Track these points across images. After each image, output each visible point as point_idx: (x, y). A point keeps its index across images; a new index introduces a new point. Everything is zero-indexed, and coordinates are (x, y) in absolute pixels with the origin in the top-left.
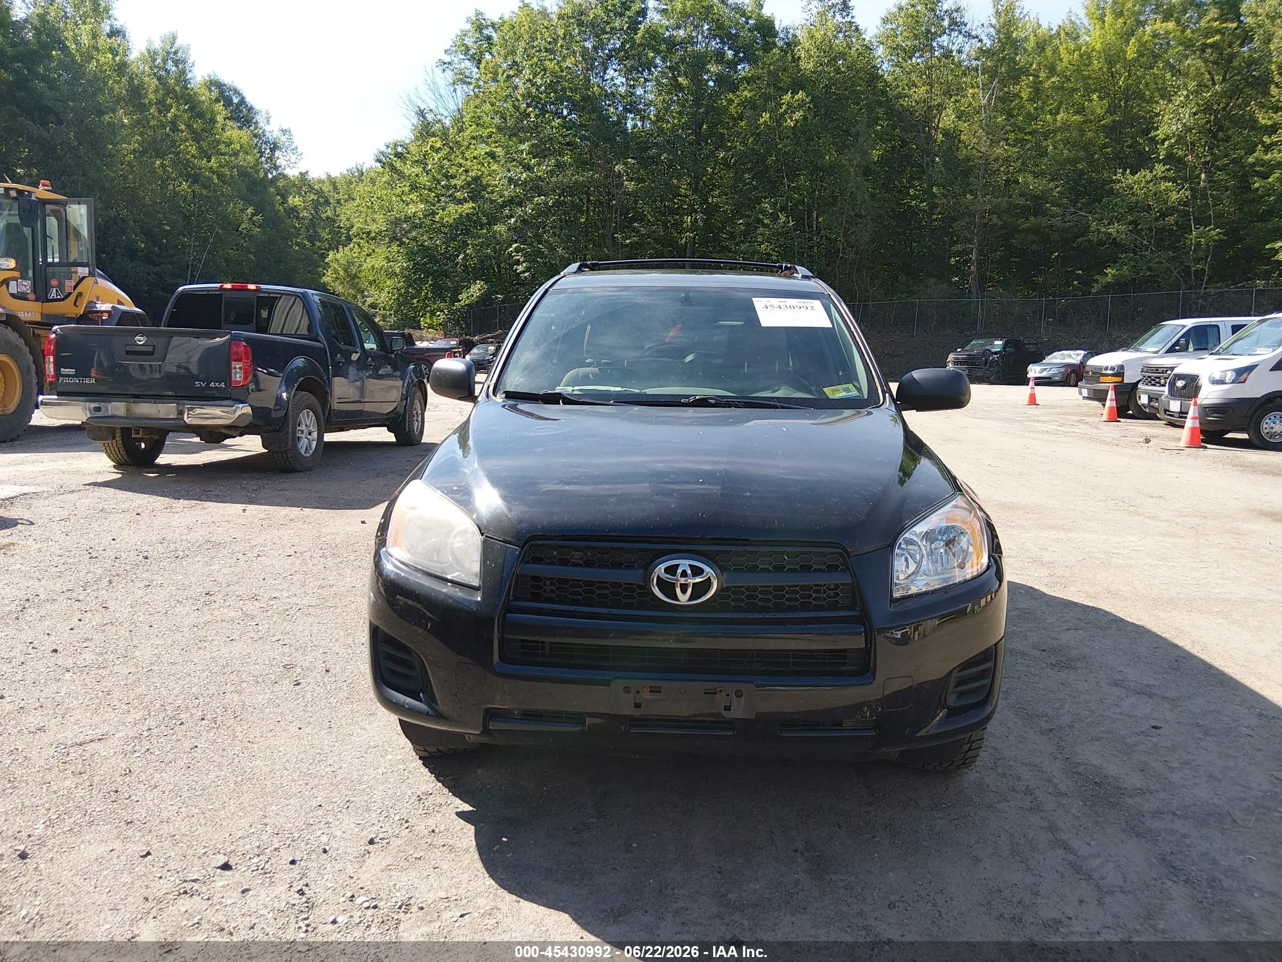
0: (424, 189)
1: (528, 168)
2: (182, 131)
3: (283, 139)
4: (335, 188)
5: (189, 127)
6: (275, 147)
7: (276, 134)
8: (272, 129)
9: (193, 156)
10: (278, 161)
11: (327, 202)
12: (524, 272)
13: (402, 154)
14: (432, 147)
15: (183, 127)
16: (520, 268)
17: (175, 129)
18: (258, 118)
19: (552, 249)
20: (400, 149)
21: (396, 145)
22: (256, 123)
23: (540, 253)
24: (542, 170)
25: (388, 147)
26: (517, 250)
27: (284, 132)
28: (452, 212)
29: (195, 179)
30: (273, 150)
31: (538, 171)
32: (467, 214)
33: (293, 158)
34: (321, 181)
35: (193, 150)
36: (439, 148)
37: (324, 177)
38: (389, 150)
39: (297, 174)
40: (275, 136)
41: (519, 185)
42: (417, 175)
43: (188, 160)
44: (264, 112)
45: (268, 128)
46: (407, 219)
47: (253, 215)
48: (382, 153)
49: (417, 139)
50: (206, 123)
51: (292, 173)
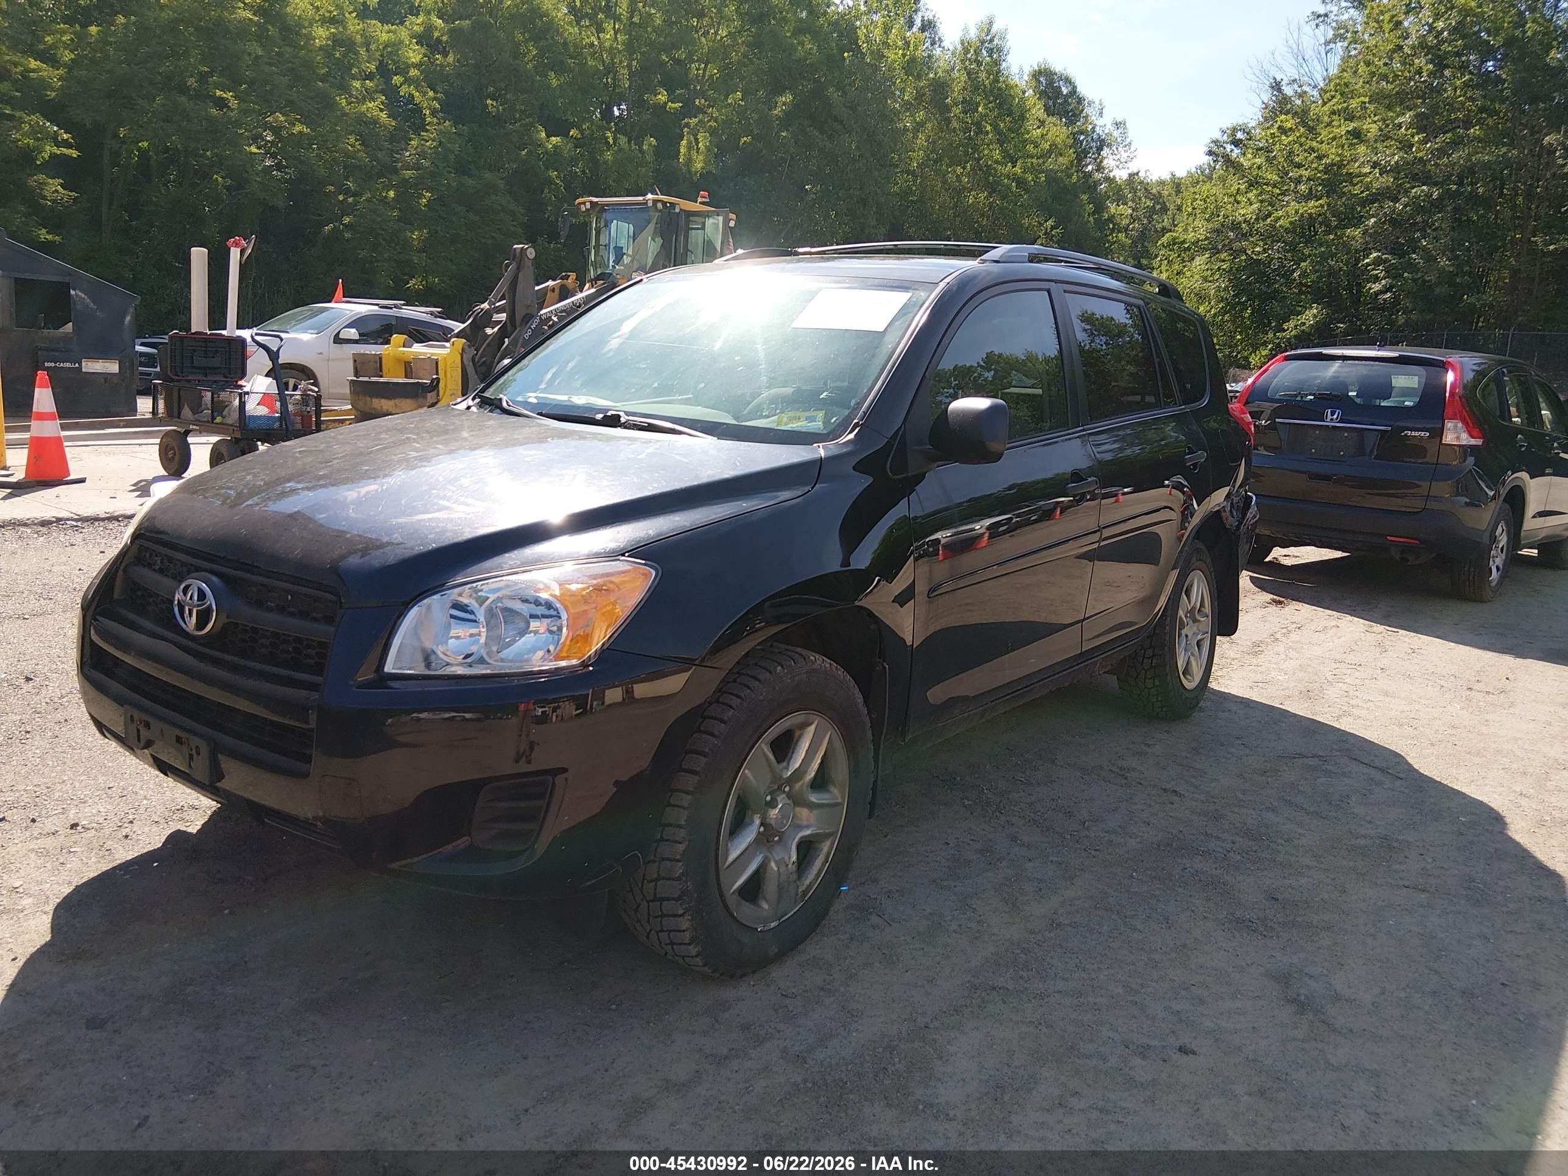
0: (1267, 184)
1: (1406, 146)
2: (987, 133)
3: (1116, 134)
4: (1178, 192)
5: (995, 127)
6: (1102, 144)
7: (1109, 128)
8: (1103, 124)
9: (997, 162)
10: (1105, 162)
11: (1165, 209)
12: (1382, 292)
13: (1241, 140)
14: (1280, 128)
15: (989, 128)
16: (1376, 287)
17: (980, 130)
18: (1088, 110)
19: (1430, 259)
20: (1240, 135)
21: (1234, 130)
22: (1086, 117)
23: (1412, 267)
24: (1423, 149)
25: (1224, 132)
26: (1377, 262)
27: (1118, 125)
28: (1291, 211)
29: (993, 188)
30: (1100, 149)
31: (1419, 150)
32: (1310, 215)
33: (1124, 156)
34: (1162, 183)
35: (997, 155)
36: (1291, 129)
37: (1166, 176)
38: (1225, 138)
39: (1125, 177)
40: (1107, 131)
41: (1388, 172)
42: (1259, 168)
43: (989, 167)
44: (1097, 103)
45: (1099, 122)
46: (1235, 226)
47: (1052, 228)
48: (1215, 142)
49: (1266, 119)
50: (1015, 121)
51: (1121, 175)
